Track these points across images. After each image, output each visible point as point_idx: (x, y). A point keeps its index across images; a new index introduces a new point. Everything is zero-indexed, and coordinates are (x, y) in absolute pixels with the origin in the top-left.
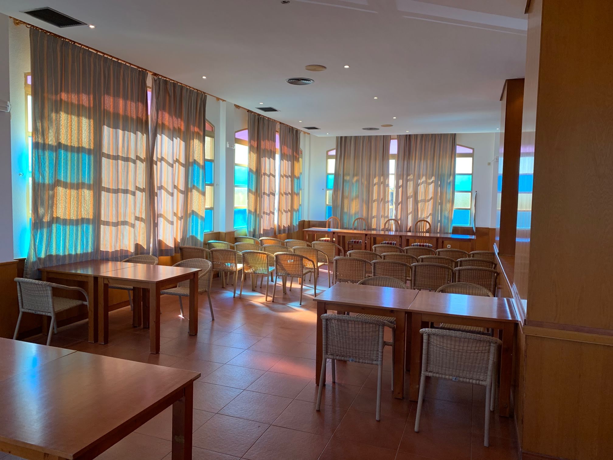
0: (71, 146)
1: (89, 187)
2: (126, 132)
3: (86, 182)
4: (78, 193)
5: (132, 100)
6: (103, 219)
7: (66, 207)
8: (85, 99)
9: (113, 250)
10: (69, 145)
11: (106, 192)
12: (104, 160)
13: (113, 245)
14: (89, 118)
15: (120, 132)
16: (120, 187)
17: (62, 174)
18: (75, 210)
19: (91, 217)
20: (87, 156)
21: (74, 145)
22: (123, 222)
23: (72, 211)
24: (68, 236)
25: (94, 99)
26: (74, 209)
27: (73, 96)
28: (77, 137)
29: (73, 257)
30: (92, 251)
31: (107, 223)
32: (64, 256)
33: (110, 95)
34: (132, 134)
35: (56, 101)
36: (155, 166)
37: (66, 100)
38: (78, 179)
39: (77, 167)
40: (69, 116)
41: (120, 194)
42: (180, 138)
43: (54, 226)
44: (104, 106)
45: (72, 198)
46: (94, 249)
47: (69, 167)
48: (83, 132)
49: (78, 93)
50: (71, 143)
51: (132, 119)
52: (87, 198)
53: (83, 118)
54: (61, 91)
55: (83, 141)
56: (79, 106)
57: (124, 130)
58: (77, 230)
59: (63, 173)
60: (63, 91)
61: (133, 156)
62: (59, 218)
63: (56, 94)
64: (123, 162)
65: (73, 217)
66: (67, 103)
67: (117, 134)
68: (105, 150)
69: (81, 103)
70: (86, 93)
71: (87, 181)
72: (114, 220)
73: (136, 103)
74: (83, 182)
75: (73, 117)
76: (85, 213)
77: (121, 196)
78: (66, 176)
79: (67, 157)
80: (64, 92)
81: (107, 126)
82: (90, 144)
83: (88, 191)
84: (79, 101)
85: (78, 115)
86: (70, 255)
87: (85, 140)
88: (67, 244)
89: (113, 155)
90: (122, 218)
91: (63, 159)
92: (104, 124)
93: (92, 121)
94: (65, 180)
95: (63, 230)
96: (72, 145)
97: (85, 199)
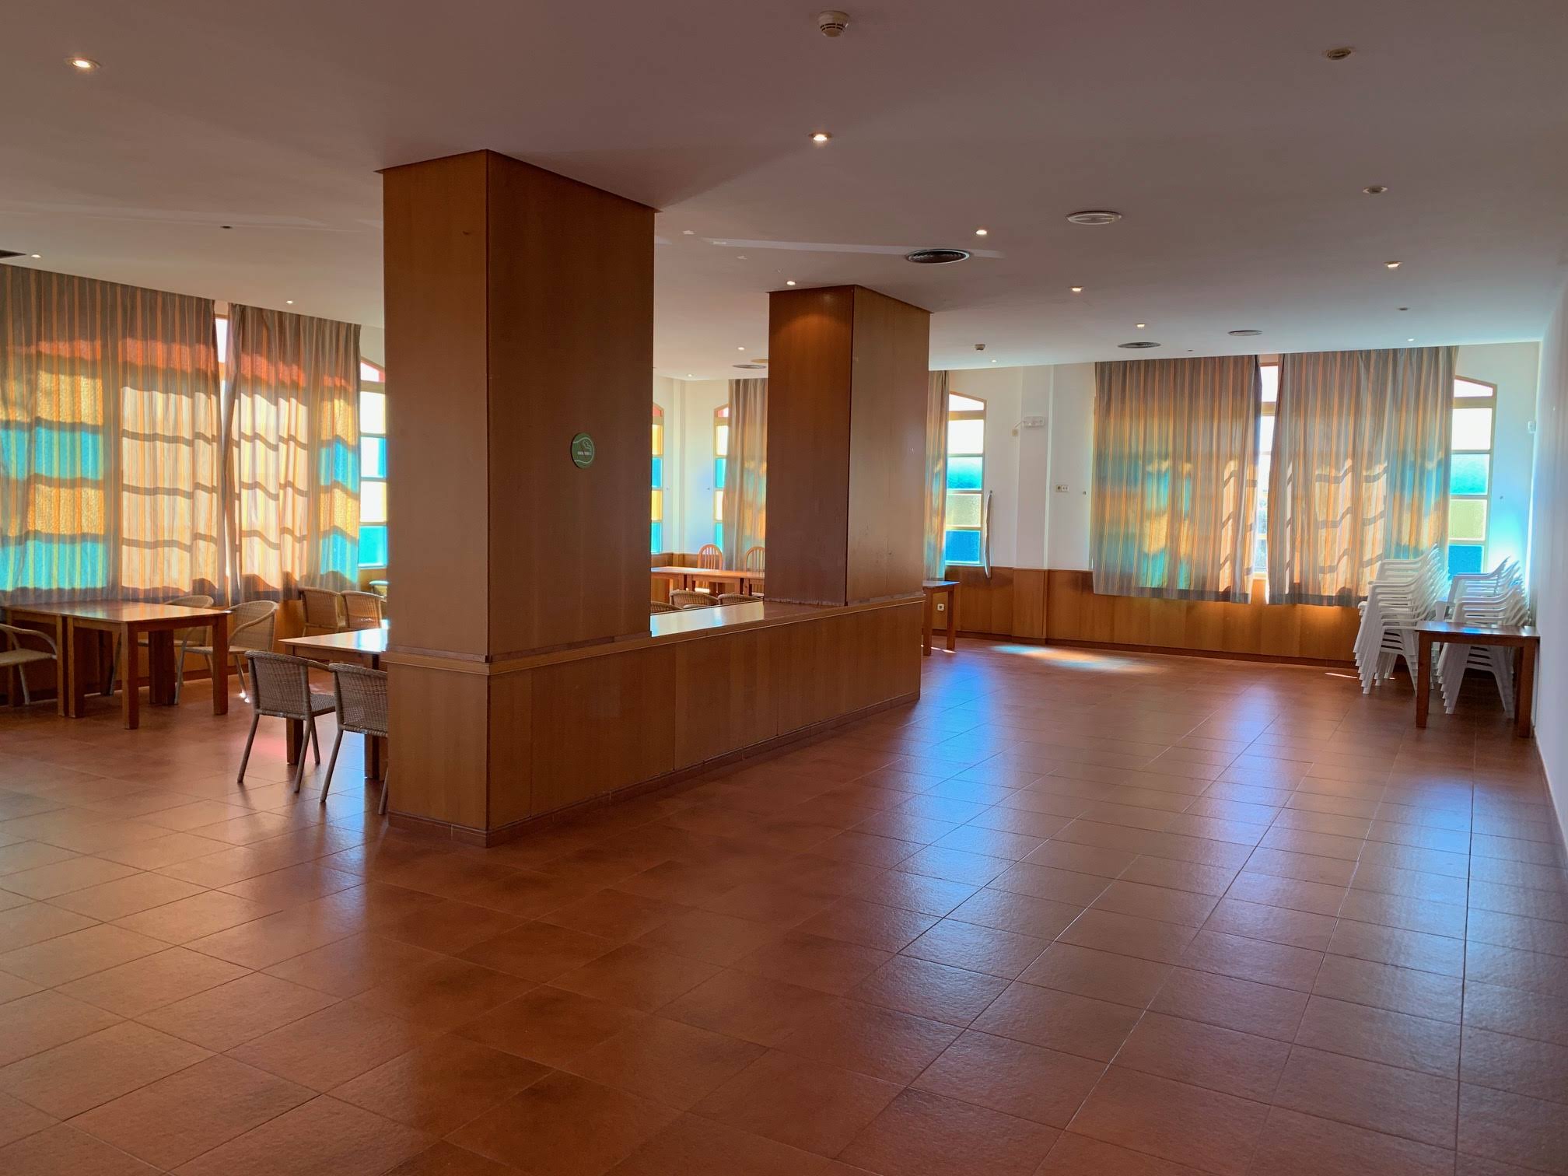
0: (59, 422)
1: (96, 485)
2: (172, 396)
3: (90, 476)
4: (74, 494)
5: (182, 341)
6: (125, 535)
7: (51, 515)
8: (84, 348)
9: (148, 587)
10: (55, 420)
11: (132, 493)
12: (126, 442)
13: (147, 577)
14: (93, 376)
15: (159, 397)
16: (160, 485)
17: (44, 466)
18: (69, 519)
19: (100, 531)
20: (90, 436)
21: (64, 421)
22: (169, 541)
23: (63, 522)
24: (55, 561)
25: (104, 346)
26: (66, 519)
27: (61, 345)
28: (70, 408)
29: (67, 594)
30: (105, 585)
31: (132, 543)
32: (50, 592)
33: (137, 338)
34: (184, 398)
35: (29, 357)
36: (235, 450)
37: (48, 352)
38: (73, 471)
39: (71, 453)
40: (54, 376)
41: (159, 496)
42: (297, 399)
43: (30, 544)
44: (125, 356)
45: (62, 501)
46: (108, 583)
47: (55, 454)
48: (82, 399)
49: (72, 339)
50: (60, 417)
51: (183, 373)
52: (93, 502)
53: (82, 378)
54: (39, 339)
55: (83, 413)
56: (72, 361)
57: (166, 391)
58: (73, 553)
59: (46, 463)
60: (43, 338)
61: (186, 434)
62: (40, 532)
63: (29, 344)
64: (165, 444)
65: (65, 530)
66: (51, 357)
67: (151, 400)
68: (128, 425)
69: (77, 354)
70: (86, 339)
71: (92, 475)
72: (149, 538)
73: (190, 346)
74: (84, 476)
75: (62, 377)
76: (88, 526)
77: (164, 500)
78: (50, 468)
79: (51, 438)
80: (45, 340)
81: (131, 387)
82: (95, 418)
83: (93, 491)
84: (72, 352)
85: (73, 373)
86: (60, 591)
87: (87, 411)
88: (55, 572)
89: (144, 434)
90: (166, 534)
91: (46, 442)
92: (125, 385)
93: (99, 383)
94: (48, 474)
95: (46, 551)
96: (61, 420)
97: (88, 504)
